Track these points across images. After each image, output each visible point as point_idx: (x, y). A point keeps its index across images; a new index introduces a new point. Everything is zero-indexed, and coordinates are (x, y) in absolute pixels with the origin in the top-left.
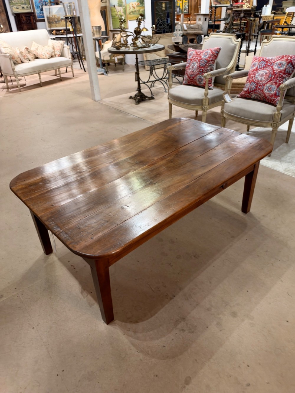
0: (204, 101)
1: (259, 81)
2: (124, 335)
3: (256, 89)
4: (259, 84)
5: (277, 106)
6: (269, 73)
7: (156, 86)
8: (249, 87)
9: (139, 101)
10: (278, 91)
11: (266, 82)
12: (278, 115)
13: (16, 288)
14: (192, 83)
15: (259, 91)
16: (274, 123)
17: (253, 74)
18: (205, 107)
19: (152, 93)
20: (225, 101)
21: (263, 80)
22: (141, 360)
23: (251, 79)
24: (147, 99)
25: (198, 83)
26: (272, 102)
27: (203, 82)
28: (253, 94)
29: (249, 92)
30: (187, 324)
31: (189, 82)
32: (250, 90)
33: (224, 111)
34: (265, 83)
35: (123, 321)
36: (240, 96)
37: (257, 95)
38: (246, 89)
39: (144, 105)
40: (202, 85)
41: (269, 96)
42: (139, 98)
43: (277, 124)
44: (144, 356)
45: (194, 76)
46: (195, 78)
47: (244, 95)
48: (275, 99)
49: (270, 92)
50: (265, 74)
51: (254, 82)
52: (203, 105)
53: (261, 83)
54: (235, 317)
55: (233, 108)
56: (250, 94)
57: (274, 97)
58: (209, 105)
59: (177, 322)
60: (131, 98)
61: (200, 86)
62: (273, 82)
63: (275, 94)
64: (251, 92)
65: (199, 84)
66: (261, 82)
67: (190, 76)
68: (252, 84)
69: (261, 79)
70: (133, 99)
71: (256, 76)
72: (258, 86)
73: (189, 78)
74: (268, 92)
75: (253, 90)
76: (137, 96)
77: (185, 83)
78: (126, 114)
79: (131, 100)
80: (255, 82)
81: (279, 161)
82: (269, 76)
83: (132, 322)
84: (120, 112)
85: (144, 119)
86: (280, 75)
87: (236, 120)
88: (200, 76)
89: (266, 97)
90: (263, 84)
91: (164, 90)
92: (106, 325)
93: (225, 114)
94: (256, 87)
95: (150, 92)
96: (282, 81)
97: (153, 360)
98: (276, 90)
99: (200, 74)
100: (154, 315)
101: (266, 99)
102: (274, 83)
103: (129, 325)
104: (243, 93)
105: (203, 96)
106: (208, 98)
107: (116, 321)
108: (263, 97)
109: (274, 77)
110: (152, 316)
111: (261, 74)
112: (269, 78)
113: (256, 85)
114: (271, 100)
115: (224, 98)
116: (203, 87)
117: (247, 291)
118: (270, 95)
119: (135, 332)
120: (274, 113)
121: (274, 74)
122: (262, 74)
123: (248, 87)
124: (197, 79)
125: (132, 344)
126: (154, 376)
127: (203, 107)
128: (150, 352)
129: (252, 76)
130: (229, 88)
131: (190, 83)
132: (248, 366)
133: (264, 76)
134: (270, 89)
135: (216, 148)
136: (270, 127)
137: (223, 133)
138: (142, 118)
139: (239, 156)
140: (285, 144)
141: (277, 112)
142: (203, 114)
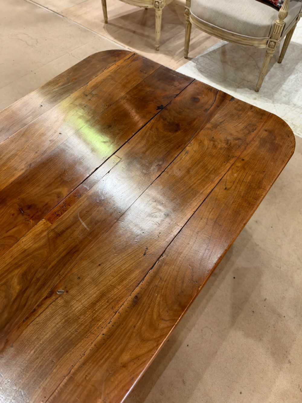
5: (280, 10)
12: (279, 26)
16: (272, 40)
18: (158, 2)
43: (275, 43)
55: (205, 8)
81: (271, 101)
85: (63, 16)
120: (273, 23)
127: (156, 2)
135: (187, 148)
136: (263, 46)
137: (199, 97)
138: (60, 13)
139: (235, 175)
140: (276, 65)
141: (278, 21)
142: (157, 14)
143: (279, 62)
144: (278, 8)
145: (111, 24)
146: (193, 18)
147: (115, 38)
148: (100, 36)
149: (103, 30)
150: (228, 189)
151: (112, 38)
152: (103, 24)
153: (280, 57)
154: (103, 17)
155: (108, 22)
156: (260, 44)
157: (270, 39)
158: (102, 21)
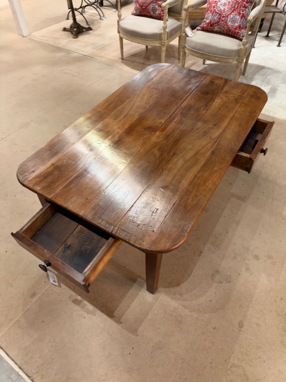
0: (163, 36)
1: (222, 11)
2: (172, 300)
3: (219, 21)
4: (223, 15)
5: (243, 40)
6: (232, 2)
7: (87, 12)
8: (212, 19)
9: (76, 33)
10: (242, 23)
11: (229, 12)
12: (243, 50)
13: (45, 282)
14: (145, 13)
15: (222, 23)
16: (240, 58)
17: (214, 2)
18: (164, 42)
19: (87, 22)
20: (186, 35)
21: (226, 10)
22: (196, 318)
23: (213, 9)
24: (84, 30)
25: (152, 13)
26: (235, 35)
27: (157, 12)
28: (216, 27)
29: (211, 24)
30: (222, 276)
31: (141, 12)
32: (212, 22)
33: (187, 46)
34: (229, 14)
35: (166, 287)
36: (201, 29)
37: (221, 28)
38: (208, 21)
39: (83, 38)
40: (156, 15)
41: (233, 29)
42: (75, 29)
43: (242, 60)
44: (198, 314)
45: (146, 5)
46: (148, 8)
47: (206, 27)
48: (239, 32)
49: (234, 24)
50: (227, 3)
51: (216, 12)
52: (161, 40)
53: (224, 14)
54: (258, 260)
55: (196, 43)
56: (213, 27)
57: (238, 29)
58: (167, 39)
59: (213, 277)
60: (65, 29)
61: (154, 17)
62: (237, 12)
63: (239, 26)
64: (213, 24)
65: (153, 15)
66: (224, 12)
67: (141, 5)
68: (215, 15)
69: (224, 9)
70: (68, 31)
71: (218, 5)
72: (222, 17)
73: (141, 8)
74: (232, 25)
75: (216, 21)
76: (73, 28)
77: (136, 13)
78: (68, 52)
79: (66, 32)
80: (218, 13)
82: (232, 6)
83: (174, 286)
84: (59, 49)
86: (243, 5)
87: (200, 56)
88: (154, 4)
89: (230, 30)
90: (227, 15)
91: (100, 18)
92: (152, 295)
93: (187, 50)
94: (220, 18)
95: (85, 20)
96: (245, 11)
97: (207, 315)
98: (240, 21)
99: (154, 3)
100: (191, 274)
101: (230, 32)
102: (238, 14)
103: (173, 290)
104: (203, 25)
105: (161, 30)
106: (166, 32)
107: (160, 289)
108: (227, 30)
109: (238, 7)
110: (189, 276)
111: (223, 4)
112: (233, 8)
113: (219, 16)
114: (235, 33)
115: (186, 32)
116: (159, 18)
117: (260, 234)
118: (234, 27)
119: (181, 295)
120: (240, 48)
121: (237, 3)
122: (225, 3)
123: (210, 18)
124: (151, 8)
125: (183, 306)
126: (213, 328)
127: (162, 42)
128: (201, 309)
129: (213, 5)
130: (184, 17)
131: (143, 13)
132: (282, 299)
133: (227, 6)
134: (234, 21)
135: (216, 101)
136: (235, 62)
137: (214, 81)
138: (89, 56)
139: (243, 109)
140: (242, 76)
141: (242, 47)
142: (162, 50)
143: (243, 75)
144: (241, 40)
145: (126, 60)
146: (188, 50)
147: (132, 68)
148: (120, 67)
149: (122, 64)
150: (241, 114)
151: (130, 68)
152: (121, 60)
153: (243, 71)
154: (120, 56)
155: (124, 59)
156: (233, 61)
157: (238, 58)
158: (119, 58)
